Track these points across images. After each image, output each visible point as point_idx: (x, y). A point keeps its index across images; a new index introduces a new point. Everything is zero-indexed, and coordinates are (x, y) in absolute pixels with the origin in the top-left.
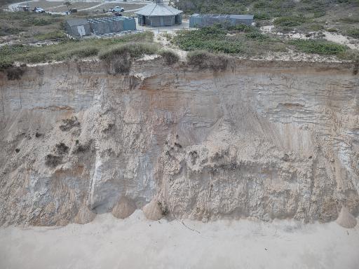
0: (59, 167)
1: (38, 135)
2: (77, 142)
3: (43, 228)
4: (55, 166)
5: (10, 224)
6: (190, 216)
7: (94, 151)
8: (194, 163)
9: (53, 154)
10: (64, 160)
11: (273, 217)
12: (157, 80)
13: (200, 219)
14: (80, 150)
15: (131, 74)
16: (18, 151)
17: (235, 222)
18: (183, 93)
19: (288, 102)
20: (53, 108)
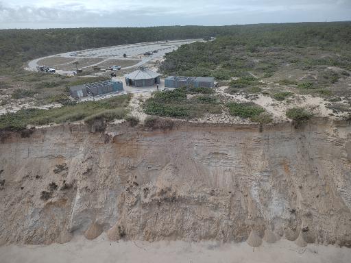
0: (50, 200)
1: (37, 177)
2: (64, 182)
3: (34, 246)
4: (47, 199)
5: (11, 242)
6: (140, 237)
7: (76, 188)
8: (146, 197)
9: (47, 191)
10: (54, 195)
11: (201, 238)
12: (123, 137)
13: (148, 240)
14: (66, 187)
15: (106, 132)
16: (22, 188)
17: (172, 242)
18: (142, 145)
19: (216, 151)
20: (50, 157)
